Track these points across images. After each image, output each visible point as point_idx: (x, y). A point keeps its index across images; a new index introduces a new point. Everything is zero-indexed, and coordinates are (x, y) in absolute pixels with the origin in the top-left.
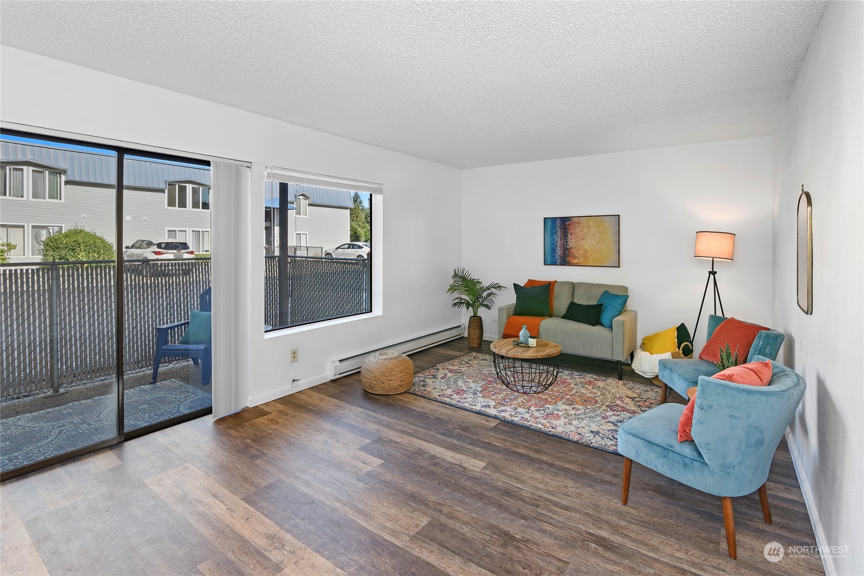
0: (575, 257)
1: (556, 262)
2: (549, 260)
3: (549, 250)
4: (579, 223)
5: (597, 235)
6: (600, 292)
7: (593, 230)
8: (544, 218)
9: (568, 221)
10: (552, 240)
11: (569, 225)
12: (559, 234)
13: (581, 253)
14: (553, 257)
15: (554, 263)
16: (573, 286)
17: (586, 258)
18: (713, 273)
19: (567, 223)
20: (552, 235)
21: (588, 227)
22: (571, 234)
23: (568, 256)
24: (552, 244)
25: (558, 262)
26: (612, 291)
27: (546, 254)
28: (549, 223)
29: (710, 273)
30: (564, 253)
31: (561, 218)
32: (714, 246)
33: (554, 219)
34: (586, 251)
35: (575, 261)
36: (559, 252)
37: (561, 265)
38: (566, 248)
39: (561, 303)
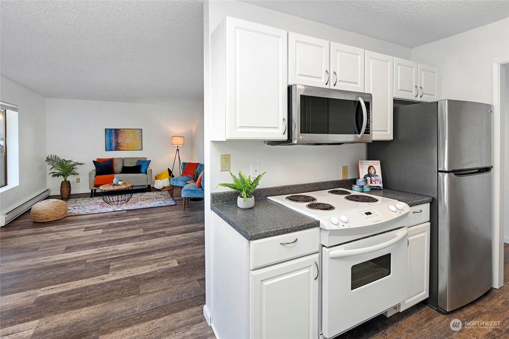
0: (122, 147)
1: (112, 149)
2: (108, 148)
3: (108, 144)
4: (124, 132)
5: (133, 137)
6: (136, 161)
7: (131, 135)
8: (105, 129)
9: (119, 130)
10: (110, 139)
11: (119, 132)
12: (114, 136)
13: (125, 145)
14: (111, 147)
15: (111, 150)
16: (123, 160)
17: (127, 147)
18: (178, 150)
19: (118, 131)
20: (110, 137)
21: (128, 134)
22: (120, 137)
23: (119, 146)
24: (110, 141)
25: (113, 149)
26: (141, 160)
27: (107, 146)
28: (108, 131)
29: (177, 150)
30: (117, 145)
31: (115, 129)
32: (178, 141)
33: (111, 130)
34: (128, 144)
35: (122, 148)
36: (114, 145)
37: (115, 150)
38: (118, 143)
39: (118, 167)
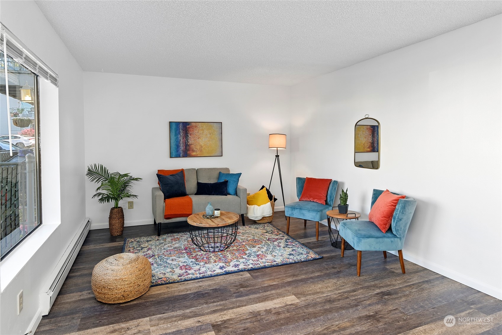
0: (193, 151)
1: (180, 155)
2: (174, 154)
3: (173, 146)
4: (196, 127)
5: (209, 135)
6: (216, 174)
7: (206, 132)
8: (170, 122)
9: (189, 125)
10: (176, 139)
11: (189, 128)
12: (182, 134)
13: (198, 148)
14: (178, 151)
15: (178, 156)
16: (197, 172)
17: (201, 151)
18: (277, 156)
19: (188, 126)
20: (176, 135)
21: (203, 130)
22: (191, 135)
23: (189, 150)
24: (177, 142)
25: (181, 155)
26: (223, 172)
27: (172, 149)
28: (174, 126)
29: (276, 156)
30: (186, 148)
31: (183, 123)
32: (279, 142)
33: (178, 123)
34: (202, 147)
35: (194, 154)
36: (182, 148)
37: (183, 157)
38: (187, 145)
39: (191, 185)
